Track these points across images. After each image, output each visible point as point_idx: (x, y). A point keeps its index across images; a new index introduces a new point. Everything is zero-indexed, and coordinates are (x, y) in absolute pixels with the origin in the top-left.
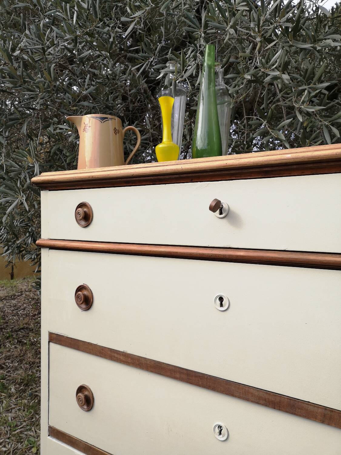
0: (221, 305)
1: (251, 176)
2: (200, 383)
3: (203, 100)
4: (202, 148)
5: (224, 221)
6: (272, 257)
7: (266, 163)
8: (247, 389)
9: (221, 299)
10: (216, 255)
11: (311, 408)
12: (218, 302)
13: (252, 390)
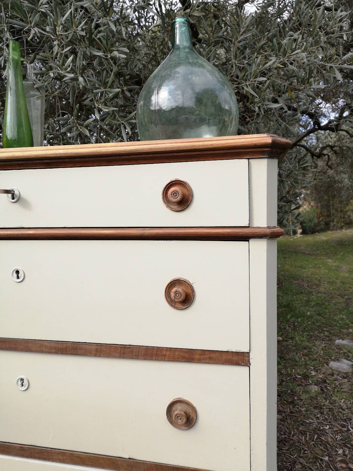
0: (18, 278)
1: (36, 167)
2: (4, 346)
3: (11, 91)
4: (12, 138)
5: (16, 204)
6: (55, 234)
7: (45, 156)
8: (41, 343)
9: (17, 272)
10: (10, 234)
11: (88, 347)
12: (15, 275)
13: (45, 343)
